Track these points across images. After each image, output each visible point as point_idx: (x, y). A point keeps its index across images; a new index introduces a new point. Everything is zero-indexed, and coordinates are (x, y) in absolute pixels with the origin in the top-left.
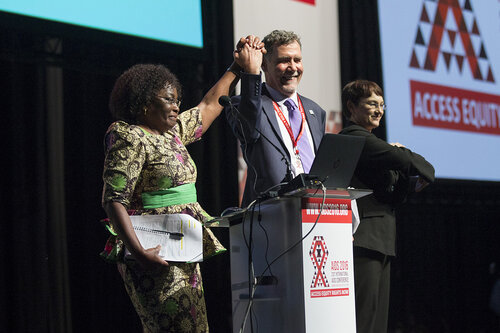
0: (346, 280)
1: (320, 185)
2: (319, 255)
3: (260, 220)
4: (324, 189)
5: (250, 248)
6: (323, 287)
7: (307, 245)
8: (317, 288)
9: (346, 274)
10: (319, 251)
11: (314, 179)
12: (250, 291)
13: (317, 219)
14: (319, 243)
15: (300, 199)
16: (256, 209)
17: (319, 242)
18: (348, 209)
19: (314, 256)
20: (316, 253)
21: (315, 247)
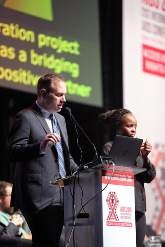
0: (130, 218)
2: (113, 202)
3: (78, 181)
5: (73, 197)
6: (115, 221)
8: (111, 220)
9: (130, 215)
10: (113, 200)
12: (73, 221)
14: (112, 196)
15: (101, 170)
16: (77, 176)
18: (132, 178)
19: (109, 202)
20: (111, 201)
21: (110, 197)
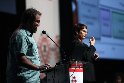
1: (75, 60)
3: (57, 71)
4: (76, 61)
5: (54, 79)
7: (71, 78)
10: (74, 80)
11: (73, 58)
13: (74, 71)
15: (69, 64)
17: (74, 78)
18: (82, 68)
19: (73, 82)
20: (73, 81)
21: (73, 79)
